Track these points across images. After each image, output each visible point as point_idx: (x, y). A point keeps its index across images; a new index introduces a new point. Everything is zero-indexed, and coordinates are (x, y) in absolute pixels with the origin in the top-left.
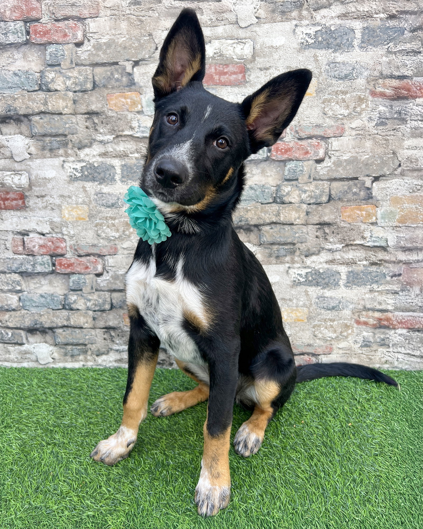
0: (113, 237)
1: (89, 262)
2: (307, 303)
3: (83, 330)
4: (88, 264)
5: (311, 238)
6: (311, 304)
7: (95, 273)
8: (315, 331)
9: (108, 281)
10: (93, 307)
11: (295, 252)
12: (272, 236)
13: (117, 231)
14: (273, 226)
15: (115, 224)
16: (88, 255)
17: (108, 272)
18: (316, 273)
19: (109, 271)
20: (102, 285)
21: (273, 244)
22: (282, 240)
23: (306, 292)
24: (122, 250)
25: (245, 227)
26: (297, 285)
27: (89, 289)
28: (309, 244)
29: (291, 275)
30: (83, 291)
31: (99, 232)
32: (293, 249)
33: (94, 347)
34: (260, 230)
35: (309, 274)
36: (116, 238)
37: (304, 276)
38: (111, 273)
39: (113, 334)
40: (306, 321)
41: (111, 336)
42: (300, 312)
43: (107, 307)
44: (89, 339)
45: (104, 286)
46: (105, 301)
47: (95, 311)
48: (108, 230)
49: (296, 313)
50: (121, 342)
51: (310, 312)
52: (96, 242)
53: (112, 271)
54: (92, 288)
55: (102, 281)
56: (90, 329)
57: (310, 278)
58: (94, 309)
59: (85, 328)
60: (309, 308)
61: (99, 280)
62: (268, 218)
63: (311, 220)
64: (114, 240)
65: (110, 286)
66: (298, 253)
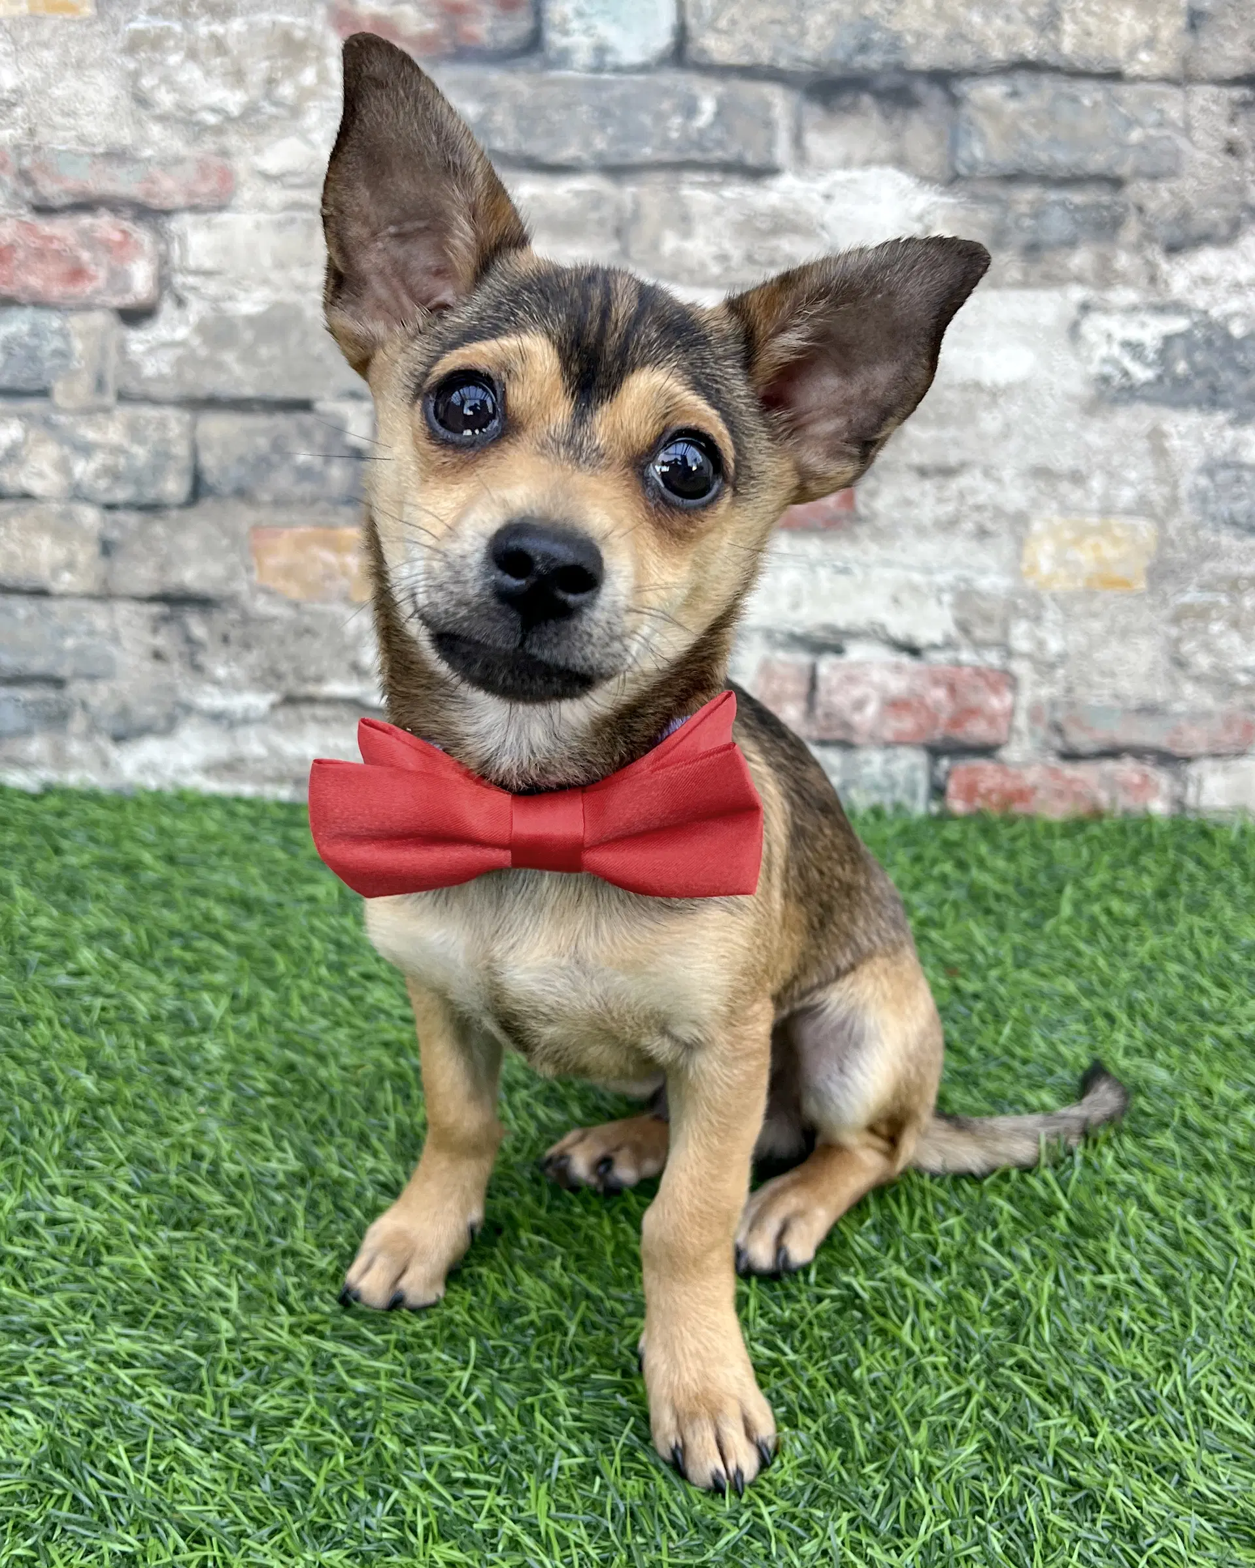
0: (214, 110)
1: (90, 240)
2: (1157, 494)
3: (46, 604)
4: (85, 256)
5: (1201, 156)
6: (1173, 502)
7: (117, 301)
8: (1178, 641)
9: (180, 351)
10: (103, 484)
11: (1116, 223)
12: (1013, 133)
13: (237, 77)
14: (1022, 81)
15: (231, 42)
16: (85, 205)
17: (180, 302)
18: (1209, 342)
19: (190, 296)
20: (150, 368)
21: (1014, 177)
22: (1063, 158)
23: (1156, 437)
24: (259, 183)
25: (883, 83)
26: (1115, 401)
27: (82, 387)
28: (1187, 185)
29: (1092, 347)
30: (59, 398)
31: (147, 82)
32: (1108, 208)
33: (100, 695)
34: (955, 101)
35: (1179, 347)
36: (229, 119)
37: (1151, 356)
38: (197, 309)
39: (198, 629)
40: (1142, 585)
41: (189, 640)
42: (1116, 541)
43: (174, 487)
44: (79, 652)
45: (161, 378)
46: (162, 456)
47: (110, 507)
48: (191, 74)
49: (1096, 548)
50: (239, 672)
51: (1164, 542)
52: (126, 136)
53: (202, 297)
54: (100, 385)
55: (151, 351)
56: (84, 604)
57: (1181, 367)
58: (108, 498)
59: (62, 596)
60: (1161, 524)
61: (138, 341)
62: (1000, 35)
63: (1208, 58)
64: (218, 131)
65: (190, 375)
66: (1131, 231)
